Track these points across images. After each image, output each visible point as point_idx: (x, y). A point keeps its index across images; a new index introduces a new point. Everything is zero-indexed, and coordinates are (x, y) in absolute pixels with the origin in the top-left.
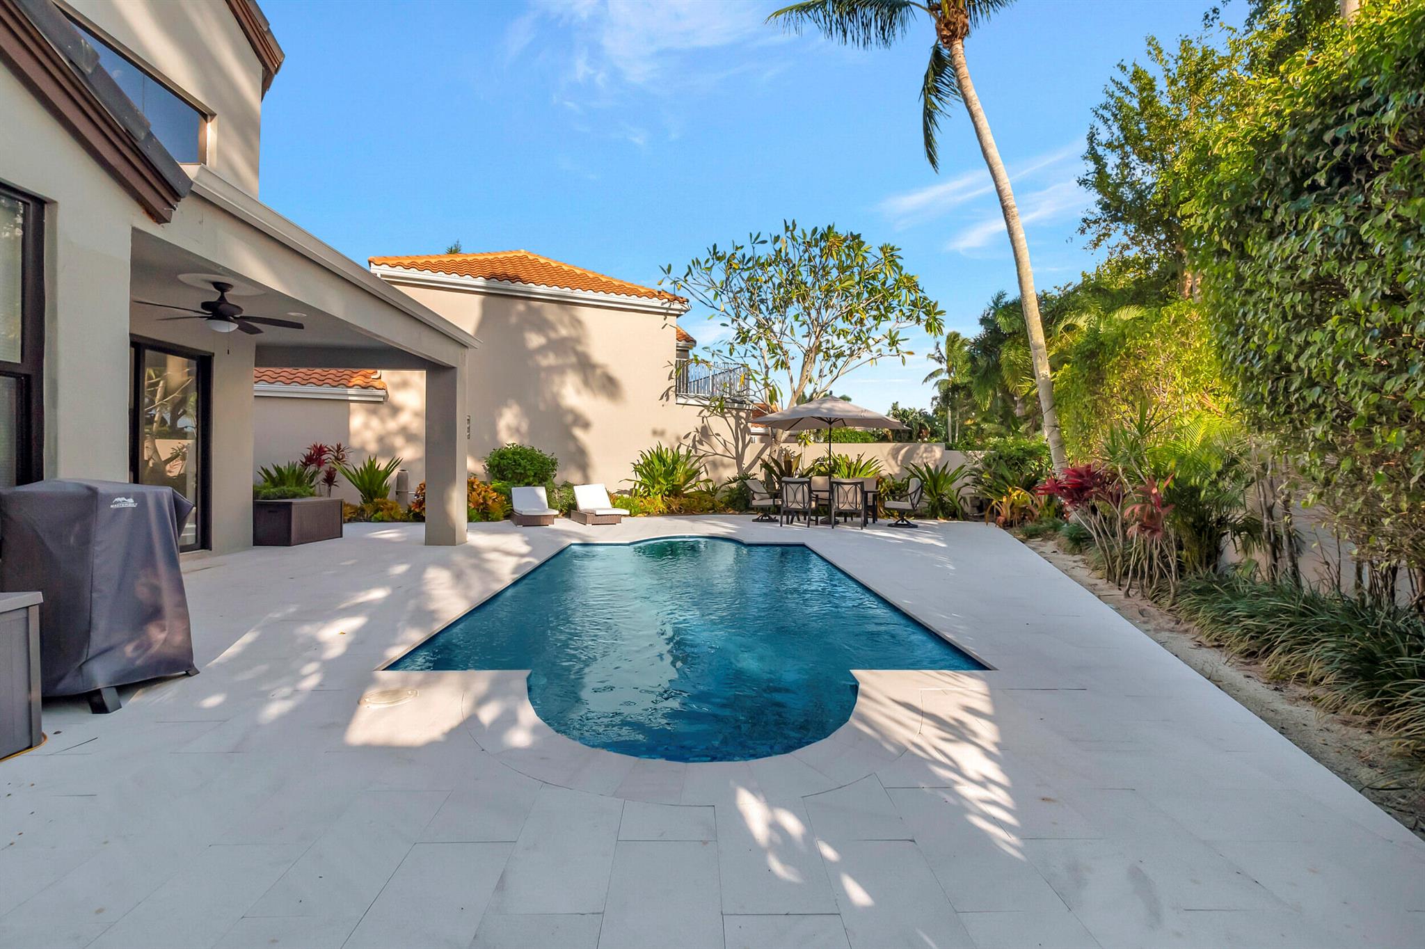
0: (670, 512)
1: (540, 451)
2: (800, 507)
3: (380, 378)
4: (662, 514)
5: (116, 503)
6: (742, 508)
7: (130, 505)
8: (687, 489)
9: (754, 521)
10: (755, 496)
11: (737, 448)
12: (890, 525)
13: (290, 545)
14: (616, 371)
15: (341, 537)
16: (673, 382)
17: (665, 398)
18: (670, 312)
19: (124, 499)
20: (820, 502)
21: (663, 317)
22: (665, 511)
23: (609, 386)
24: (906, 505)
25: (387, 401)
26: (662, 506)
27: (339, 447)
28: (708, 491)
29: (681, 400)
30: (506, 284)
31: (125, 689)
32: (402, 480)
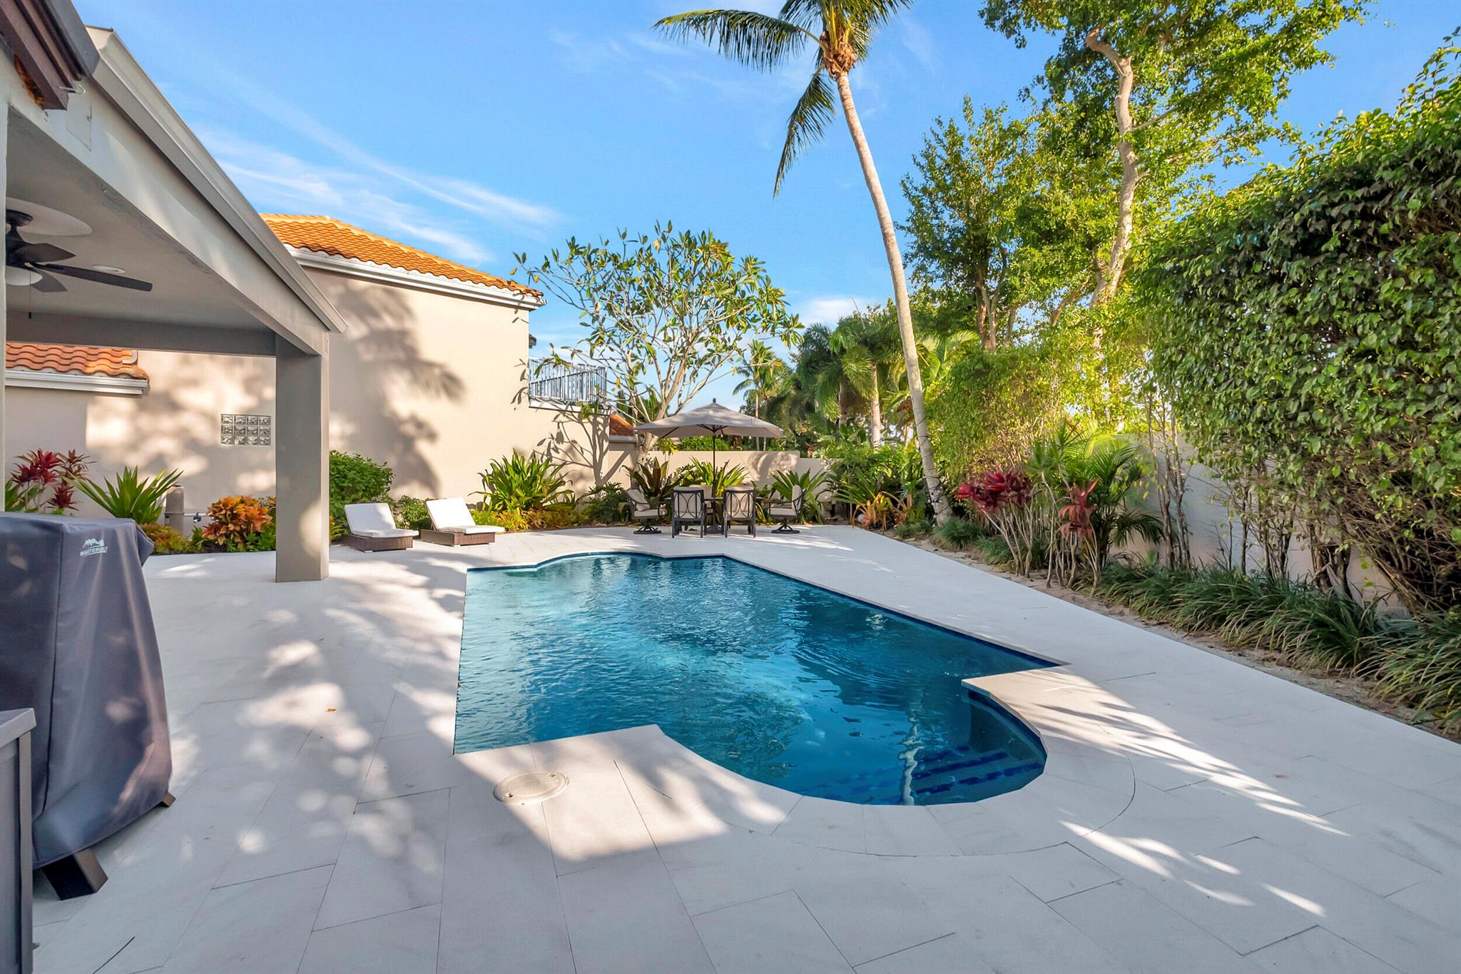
0: (530, 527)
1: (369, 460)
2: (693, 516)
3: (136, 363)
4: (524, 529)
6: (610, 520)
8: (546, 502)
9: (635, 533)
10: (637, 506)
11: (594, 455)
12: (774, 532)
14: (457, 368)
16: (525, 383)
17: (516, 401)
18: (522, 305)
21: (514, 310)
22: (525, 526)
23: (450, 385)
24: (790, 512)
25: (147, 395)
26: (521, 521)
27: (72, 455)
28: (568, 503)
29: (534, 404)
30: (321, 256)
32: (175, 500)
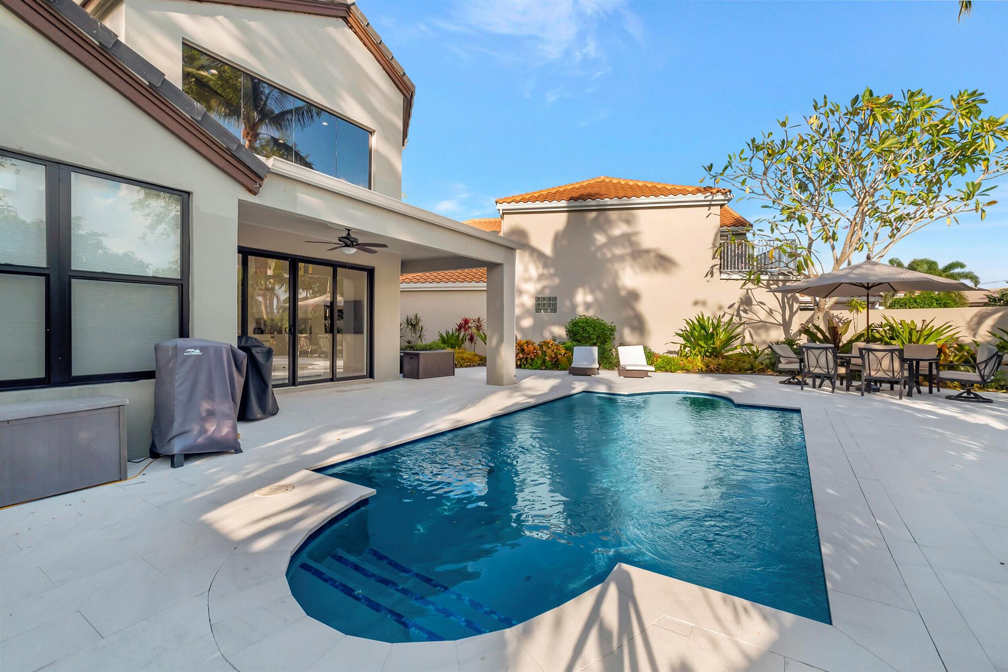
0: (708, 370)
1: (603, 320)
2: (823, 371)
4: (701, 372)
5: (188, 352)
7: (196, 354)
8: (728, 351)
10: (781, 359)
11: (784, 315)
12: (949, 397)
13: (418, 379)
15: (454, 375)
16: (717, 261)
17: (709, 276)
18: (713, 203)
19: (193, 350)
20: (852, 367)
21: (707, 208)
22: (704, 370)
24: (974, 376)
26: (700, 365)
27: (479, 319)
28: (750, 354)
29: (724, 276)
31: (189, 456)
